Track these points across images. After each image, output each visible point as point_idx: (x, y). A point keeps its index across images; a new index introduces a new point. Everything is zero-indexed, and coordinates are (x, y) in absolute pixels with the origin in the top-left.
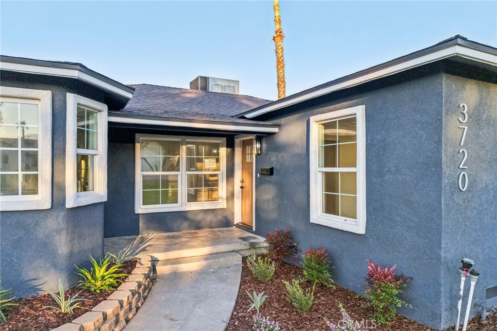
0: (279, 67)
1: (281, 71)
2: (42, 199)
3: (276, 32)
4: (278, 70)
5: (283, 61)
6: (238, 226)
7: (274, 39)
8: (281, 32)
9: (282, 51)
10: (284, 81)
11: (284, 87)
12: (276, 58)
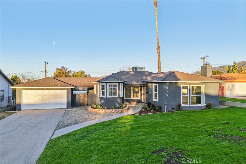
0: (159, 57)
1: (159, 59)
2: (117, 96)
3: (158, 47)
4: (158, 58)
5: (160, 55)
6: (143, 102)
7: (157, 49)
8: (159, 47)
9: (160, 52)
10: (160, 62)
11: (160, 63)
12: (157, 54)
